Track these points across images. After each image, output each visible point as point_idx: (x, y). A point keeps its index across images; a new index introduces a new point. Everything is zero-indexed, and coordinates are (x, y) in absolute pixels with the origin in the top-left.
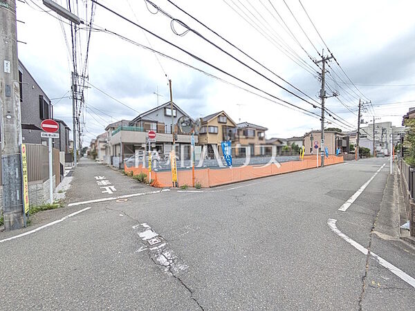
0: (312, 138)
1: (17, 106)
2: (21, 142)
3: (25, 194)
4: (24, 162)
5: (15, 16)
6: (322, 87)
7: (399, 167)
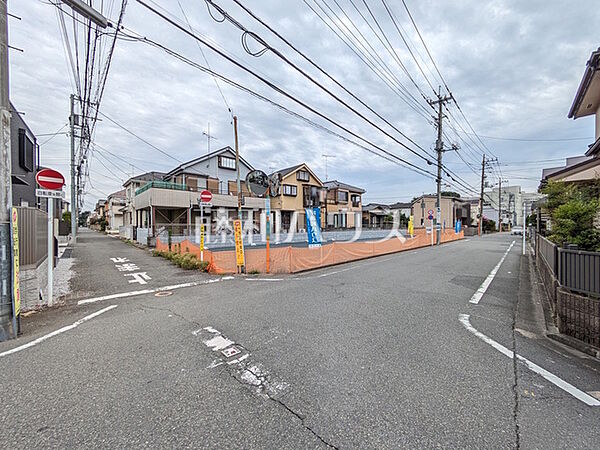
0: (423, 206)
1: (6, 147)
2: (10, 205)
3: (16, 286)
4: (15, 236)
5: (6, 8)
6: (439, 137)
7: (532, 245)
